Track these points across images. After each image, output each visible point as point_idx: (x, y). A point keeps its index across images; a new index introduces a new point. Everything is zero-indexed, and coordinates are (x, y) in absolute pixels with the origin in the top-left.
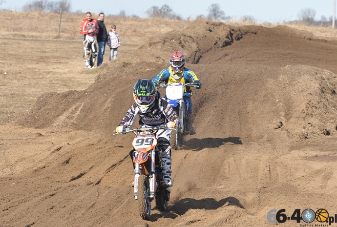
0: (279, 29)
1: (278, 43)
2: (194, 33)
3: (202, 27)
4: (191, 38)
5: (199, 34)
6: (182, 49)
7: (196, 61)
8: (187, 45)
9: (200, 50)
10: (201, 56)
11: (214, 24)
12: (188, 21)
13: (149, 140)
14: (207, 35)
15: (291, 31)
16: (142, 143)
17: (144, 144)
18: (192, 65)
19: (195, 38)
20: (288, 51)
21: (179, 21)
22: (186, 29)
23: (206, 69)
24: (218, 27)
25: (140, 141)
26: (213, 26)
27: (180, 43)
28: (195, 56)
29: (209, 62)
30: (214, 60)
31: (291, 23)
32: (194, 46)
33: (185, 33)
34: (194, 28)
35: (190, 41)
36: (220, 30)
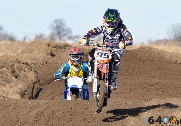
0: (142, 52)
1: (142, 70)
2: (32, 59)
3: (41, 50)
4: (27, 66)
5: (37, 60)
6: (16, 79)
7: (34, 95)
8: (22, 74)
9: (39, 81)
10: (41, 89)
11: (57, 47)
12: (23, 43)
13: (106, 55)
14: (49, 61)
15: (158, 54)
16: (101, 56)
17: (102, 57)
18: (29, 101)
19: (33, 66)
20: (155, 80)
21: (11, 43)
22: (21, 53)
23: (48, 106)
24: (63, 49)
25: (100, 54)
26: (55, 49)
27: (13, 72)
28: (33, 89)
29: (51, 96)
30: (58, 93)
31: (158, 42)
32: (32, 76)
33: (20, 59)
34: (31, 52)
35: (26, 69)
36: (66, 54)
